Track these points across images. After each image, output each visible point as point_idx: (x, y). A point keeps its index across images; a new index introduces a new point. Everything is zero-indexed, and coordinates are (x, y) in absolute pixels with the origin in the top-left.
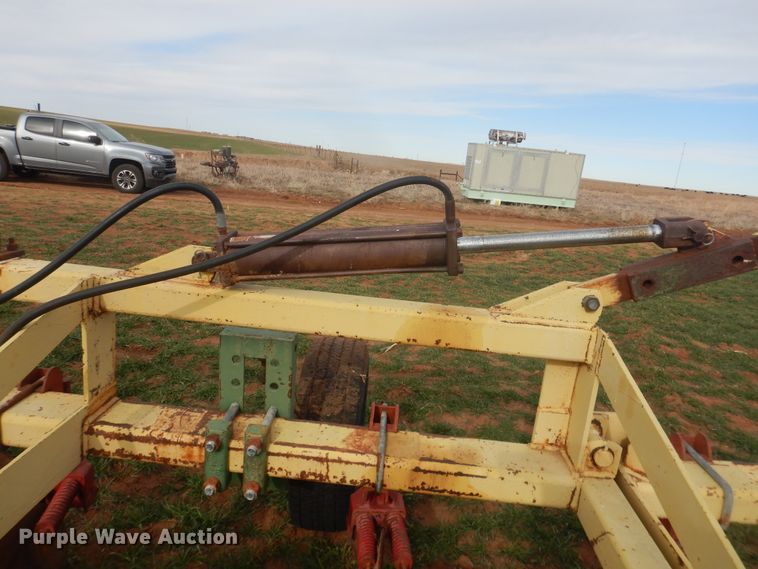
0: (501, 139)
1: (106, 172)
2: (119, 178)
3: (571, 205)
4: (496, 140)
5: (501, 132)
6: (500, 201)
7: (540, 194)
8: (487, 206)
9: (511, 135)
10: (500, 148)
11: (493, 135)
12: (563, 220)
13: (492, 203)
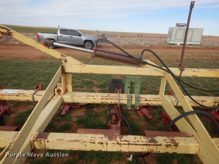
0: (180, 26)
1: (82, 44)
2: (86, 45)
3: (199, 43)
4: (179, 26)
5: (180, 24)
6: (180, 44)
7: (190, 41)
8: (176, 45)
9: (183, 25)
10: (180, 29)
11: (178, 25)
12: (200, 48)
13: (178, 44)
